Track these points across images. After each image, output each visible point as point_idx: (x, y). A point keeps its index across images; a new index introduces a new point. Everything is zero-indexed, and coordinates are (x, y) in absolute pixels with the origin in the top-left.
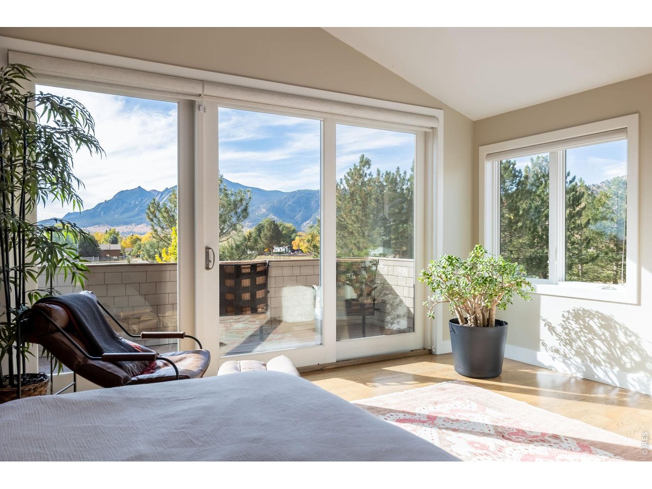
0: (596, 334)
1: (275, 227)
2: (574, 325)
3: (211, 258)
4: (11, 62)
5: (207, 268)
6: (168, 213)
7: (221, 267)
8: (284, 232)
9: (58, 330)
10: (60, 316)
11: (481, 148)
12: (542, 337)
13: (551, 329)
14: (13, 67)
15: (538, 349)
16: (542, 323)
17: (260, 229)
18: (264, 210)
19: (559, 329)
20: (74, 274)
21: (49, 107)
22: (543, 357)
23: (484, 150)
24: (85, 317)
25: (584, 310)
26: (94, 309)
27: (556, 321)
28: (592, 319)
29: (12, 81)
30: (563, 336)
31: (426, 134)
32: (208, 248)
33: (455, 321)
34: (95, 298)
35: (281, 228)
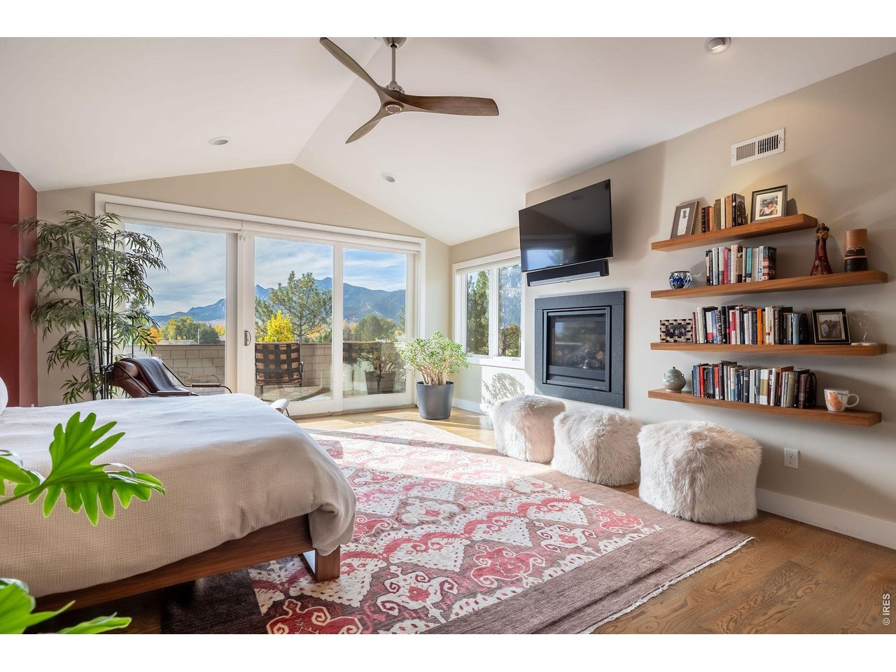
0: (508, 390)
1: (376, 322)
2: (498, 385)
3: (249, 338)
4: (107, 212)
5: (246, 345)
6: (266, 308)
7: (256, 345)
8: (385, 326)
9: (130, 378)
10: (132, 370)
11: (454, 265)
12: (483, 394)
13: (487, 388)
14: (108, 215)
15: (480, 402)
16: (483, 384)
17: (363, 324)
18: (369, 307)
19: (491, 388)
20: (146, 346)
21: (132, 240)
22: (483, 407)
23: (456, 267)
24: (150, 372)
25: (503, 375)
26: (158, 367)
27: (490, 383)
28: (506, 379)
29: (106, 225)
30: (493, 392)
31: (414, 255)
32: (246, 331)
33: (422, 383)
34: (160, 361)
35: (382, 323)
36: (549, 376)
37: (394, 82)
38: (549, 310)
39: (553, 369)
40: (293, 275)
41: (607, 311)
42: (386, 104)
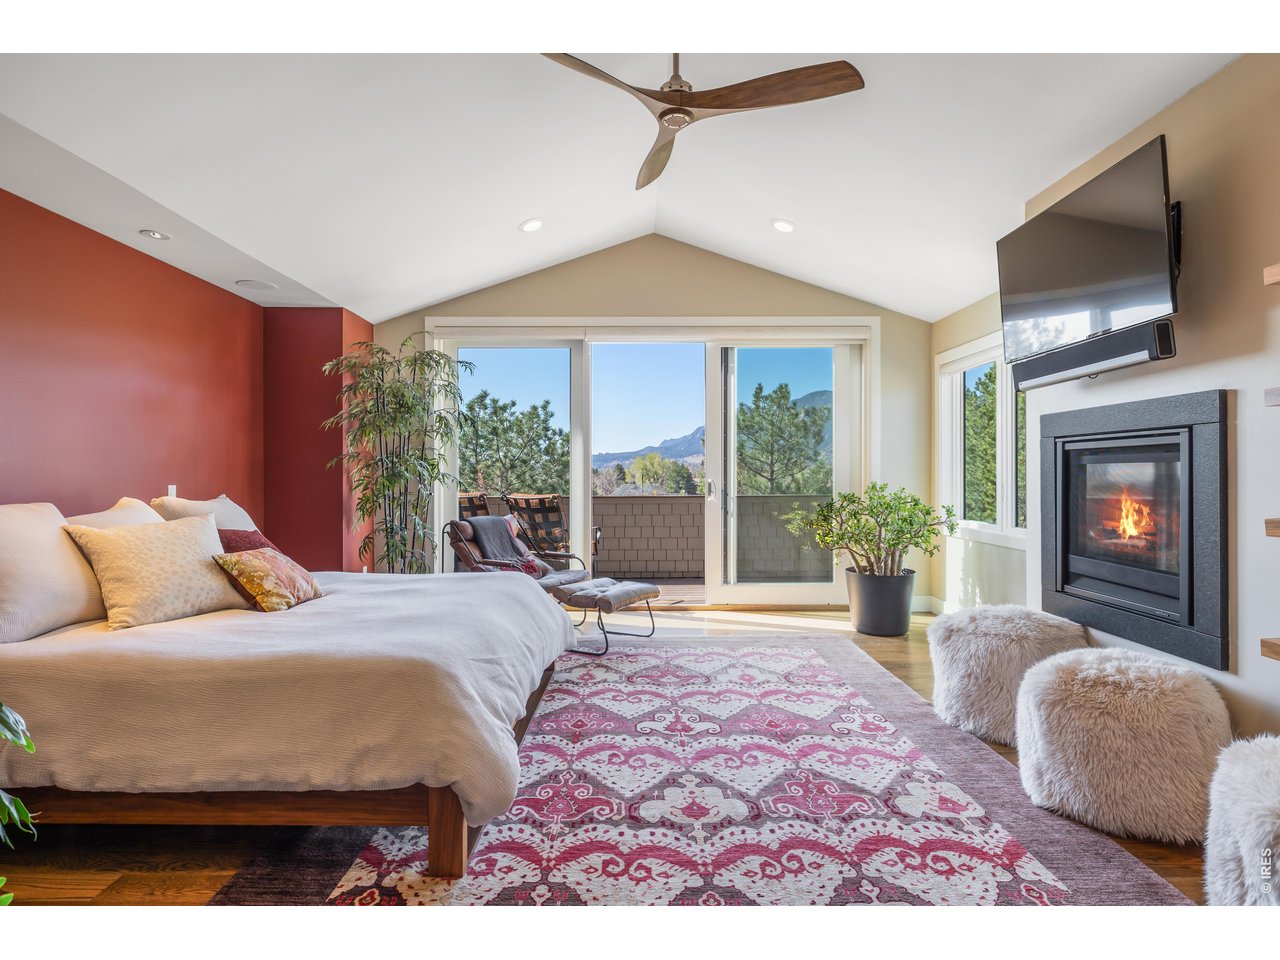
11: (936, 358)
23: (939, 360)
36: (1068, 577)
37: (676, 76)
38: (1067, 439)
39: (1078, 564)
40: (760, 388)
41: (1183, 439)
42: (662, 115)
